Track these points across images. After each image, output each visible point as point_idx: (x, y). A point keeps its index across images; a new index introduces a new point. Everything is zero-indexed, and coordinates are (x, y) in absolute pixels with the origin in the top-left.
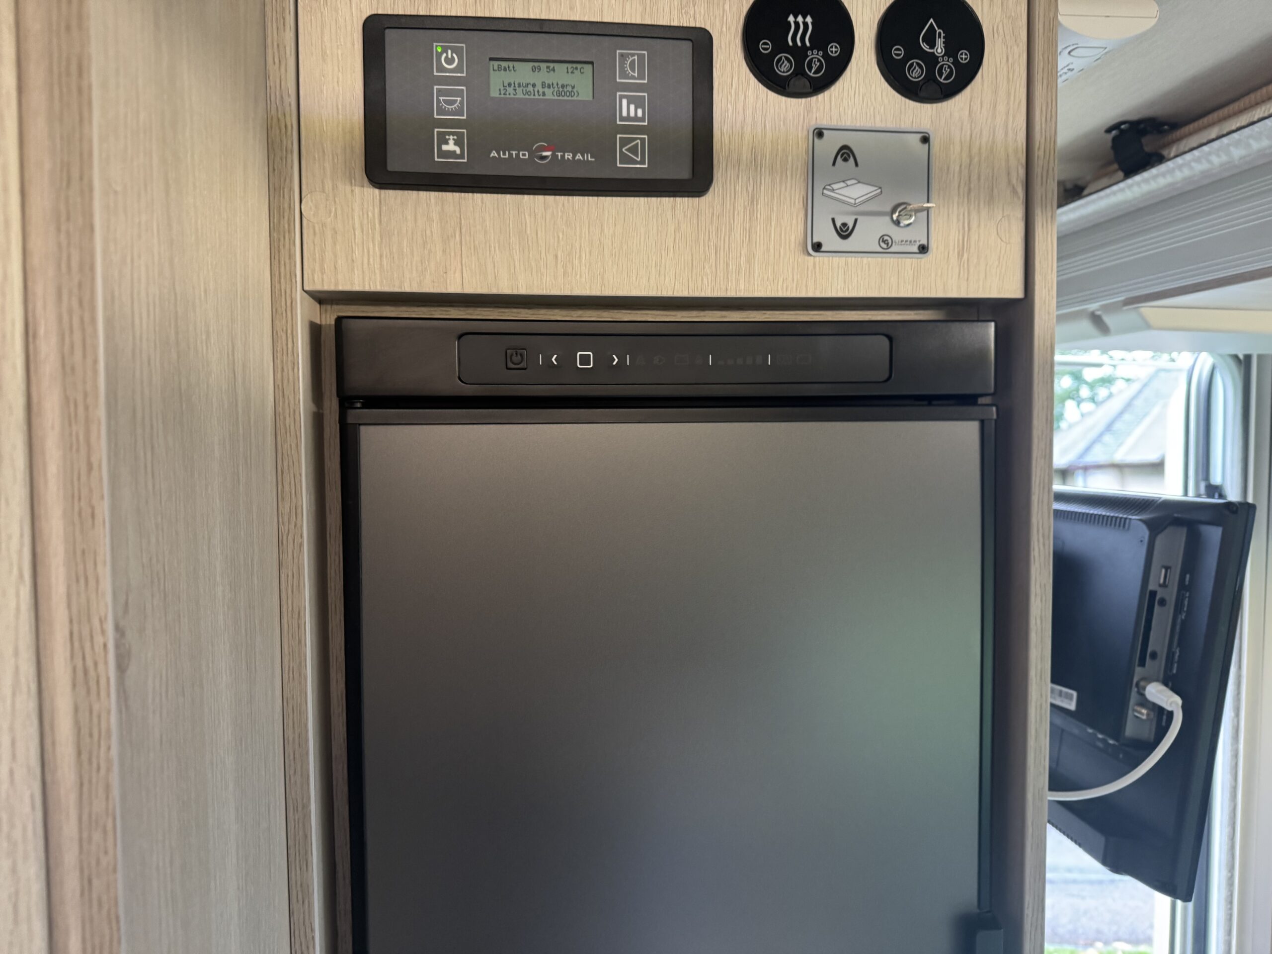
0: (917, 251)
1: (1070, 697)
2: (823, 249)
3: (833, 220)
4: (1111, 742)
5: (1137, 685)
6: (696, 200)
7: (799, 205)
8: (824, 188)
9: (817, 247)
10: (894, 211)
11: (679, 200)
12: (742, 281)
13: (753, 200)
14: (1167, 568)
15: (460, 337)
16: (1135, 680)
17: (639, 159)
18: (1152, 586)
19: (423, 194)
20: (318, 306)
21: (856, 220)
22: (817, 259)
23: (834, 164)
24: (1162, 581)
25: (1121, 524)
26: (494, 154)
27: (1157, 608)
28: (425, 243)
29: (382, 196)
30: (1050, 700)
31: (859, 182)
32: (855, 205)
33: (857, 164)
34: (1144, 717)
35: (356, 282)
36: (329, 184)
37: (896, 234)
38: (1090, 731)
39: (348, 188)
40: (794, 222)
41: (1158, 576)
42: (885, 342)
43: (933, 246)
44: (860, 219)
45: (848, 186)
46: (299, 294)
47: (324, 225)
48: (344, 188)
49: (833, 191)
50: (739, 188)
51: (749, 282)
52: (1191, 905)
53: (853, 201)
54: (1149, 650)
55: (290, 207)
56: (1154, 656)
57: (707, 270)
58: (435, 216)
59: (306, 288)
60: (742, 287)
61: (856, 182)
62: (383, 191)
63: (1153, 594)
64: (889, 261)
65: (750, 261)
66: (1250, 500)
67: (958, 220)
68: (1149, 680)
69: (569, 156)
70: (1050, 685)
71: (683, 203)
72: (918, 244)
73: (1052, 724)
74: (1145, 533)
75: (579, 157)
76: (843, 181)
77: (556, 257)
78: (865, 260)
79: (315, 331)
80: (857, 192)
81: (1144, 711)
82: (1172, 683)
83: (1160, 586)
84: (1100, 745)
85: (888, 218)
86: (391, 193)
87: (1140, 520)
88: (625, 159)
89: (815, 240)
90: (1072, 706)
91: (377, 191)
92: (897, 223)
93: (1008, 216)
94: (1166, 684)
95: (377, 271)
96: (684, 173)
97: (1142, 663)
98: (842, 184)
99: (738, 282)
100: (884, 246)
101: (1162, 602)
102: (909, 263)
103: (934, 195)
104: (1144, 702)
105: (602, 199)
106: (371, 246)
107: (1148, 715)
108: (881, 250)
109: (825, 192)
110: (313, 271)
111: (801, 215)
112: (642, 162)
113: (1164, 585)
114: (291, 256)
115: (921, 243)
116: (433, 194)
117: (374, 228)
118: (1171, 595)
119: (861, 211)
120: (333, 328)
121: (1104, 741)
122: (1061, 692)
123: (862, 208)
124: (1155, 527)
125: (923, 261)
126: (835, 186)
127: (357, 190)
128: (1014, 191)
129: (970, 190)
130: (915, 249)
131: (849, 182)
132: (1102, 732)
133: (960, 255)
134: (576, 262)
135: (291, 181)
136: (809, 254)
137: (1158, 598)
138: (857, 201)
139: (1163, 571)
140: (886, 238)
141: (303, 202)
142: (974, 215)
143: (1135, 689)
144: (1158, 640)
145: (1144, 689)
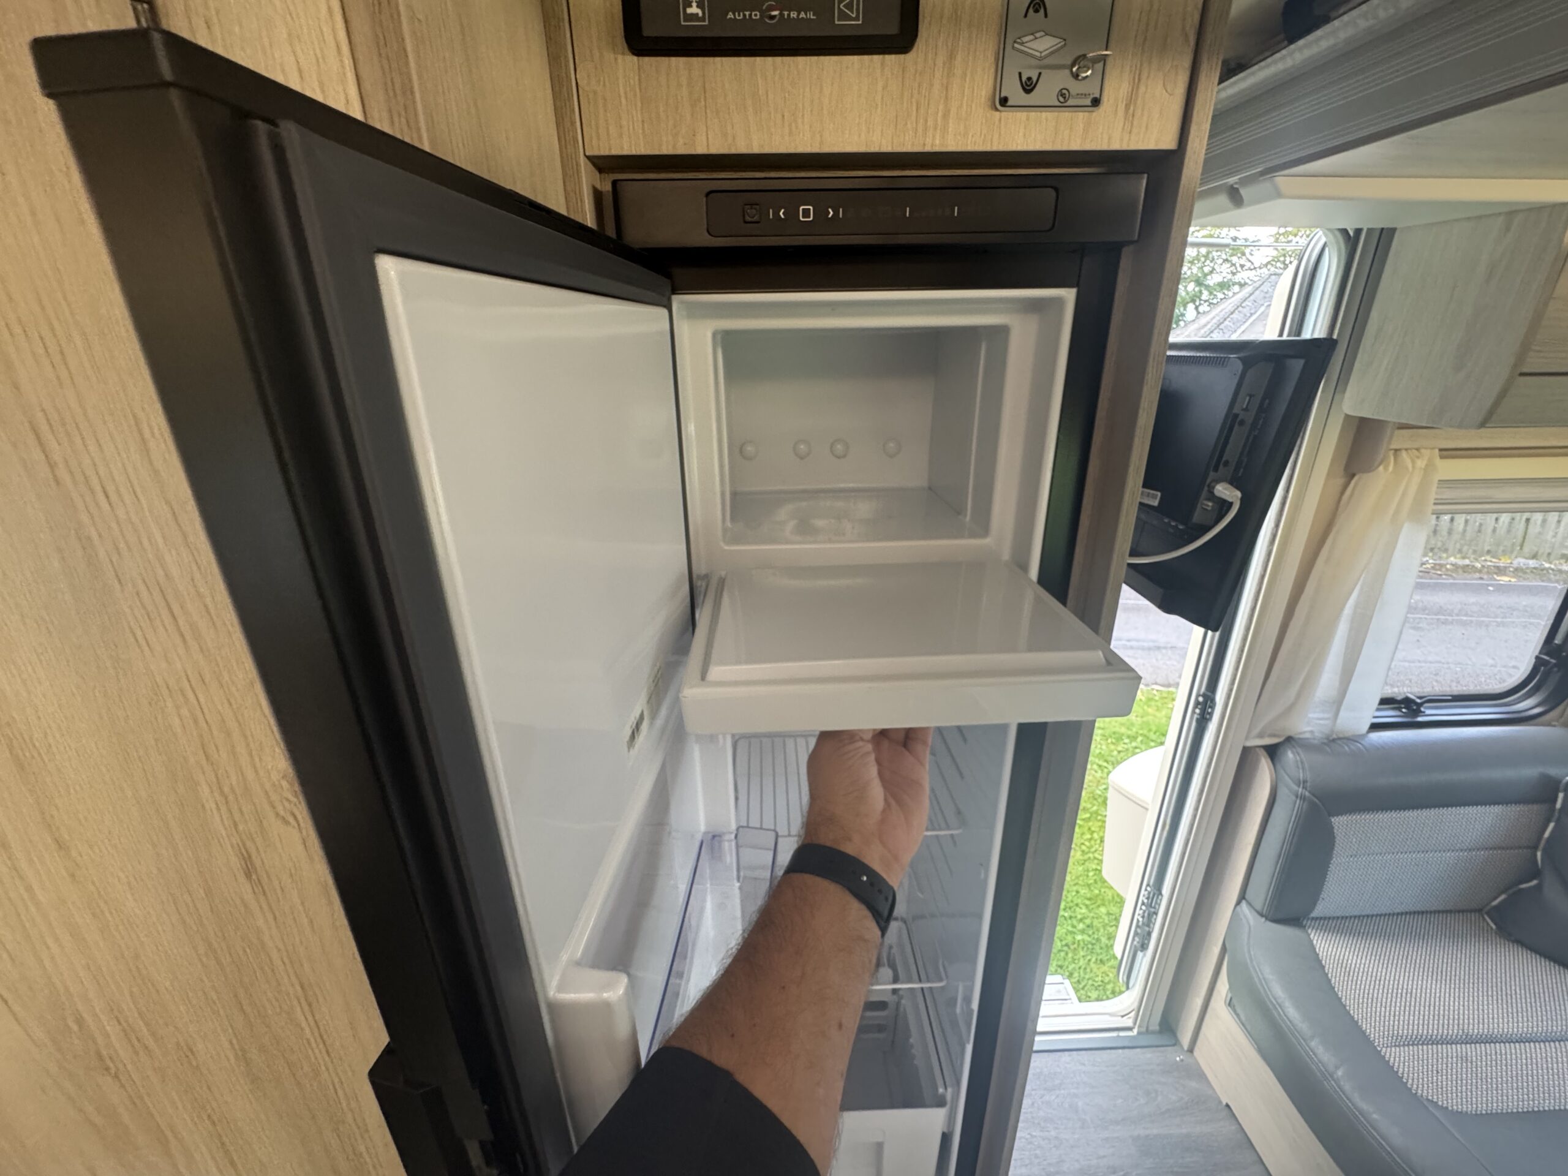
0: (1090, 104)
1: (1155, 497)
2: (1009, 103)
3: (1020, 74)
4: (1181, 527)
5: (1209, 486)
6: (902, 56)
7: (991, 59)
8: (1015, 42)
9: (1004, 101)
10: (1073, 65)
11: (887, 57)
12: (938, 137)
13: (951, 57)
14: (1251, 396)
15: (708, 194)
16: (1208, 481)
17: (854, 16)
18: (1235, 411)
19: (674, 60)
20: (597, 173)
21: (1040, 74)
22: (1003, 114)
23: (1026, 16)
24: (1244, 406)
25: (1220, 362)
26: (730, 15)
27: (1236, 427)
28: (677, 108)
29: (641, 63)
30: (1139, 500)
31: (1047, 34)
32: (1041, 59)
33: (1046, 16)
34: (1209, 508)
35: (625, 147)
36: (597, 54)
37: (1075, 87)
38: (1166, 520)
39: (612, 56)
40: (986, 77)
41: (1244, 401)
42: (1053, 193)
43: (1105, 99)
44: (1044, 72)
45: (1036, 38)
46: (582, 160)
47: (595, 93)
48: (609, 56)
49: (1022, 44)
50: (940, 44)
51: (943, 138)
52: (1218, 634)
53: (1038, 54)
54: (1224, 459)
55: (567, 76)
56: (1226, 463)
57: (909, 126)
58: (684, 81)
59: (587, 154)
60: (937, 142)
61: (1043, 33)
62: (641, 58)
63: (1236, 416)
64: (1066, 115)
65: (946, 116)
66: (1335, 337)
67: (1131, 72)
68: (1218, 481)
69: (794, 15)
70: (1141, 489)
71: (891, 59)
72: (1092, 96)
73: (1138, 518)
74: (1240, 366)
75: (802, 15)
76: (1032, 34)
77: (783, 116)
78: (1044, 115)
79: (598, 196)
80: (1043, 45)
81: (1210, 504)
82: (1235, 482)
83: (1243, 410)
84: (1171, 530)
85: (1067, 72)
86: (646, 59)
87: (1239, 358)
88: (843, 16)
89: (1003, 95)
90: (1156, 503)
91: (635, 58)
92: (1076, 76)
93: (1177, 66)
94: (1231, 483)
95: (641, 137)
96: (892, 28)
97: (1216, 469)
98: (1031, 37)
99: (934, 136)
100: (1062, 99)
101: (1242, 423)
102: (1081, 116)
103: (1112, 44)
104: (1212, 496)
105: (822, 58)
106: (634, 113)
107: (1212, 506)
108: (1058, 104)
109: (1016, 45)
110: (591, 138)
111: (993, 70)
112: (857, 18)
113: (1246, 410)
114: (573, 123)
115: (1095, 96)
116: (682, 61)
117: (635, 95)
118: (1249, 418)
119: (1045, 64)
120: (611, 194)
121: (1176, 526)
122: (1149, 493)
123: (1046, 62)
124: (1247, 363)
125: (1094, 114)
126: (1025, 39)
127: (620, 57)
128: (1187, 40)
129: (1145, 39)
130: (1088, 102)
131: (1038, 35)
132: (1175, 520)
133: (1127, 107)
134: (800, 121)
135: (566, 51)
136: (997, 110)
137: (1239, 419)
138: (1043, 54)
139: (1248, 398)
140: (1064, 91)
141: (578, 72)
142: (1145, 65)
143: (1206, 488)
144: (1232, 452)
145: (1214, 488)
